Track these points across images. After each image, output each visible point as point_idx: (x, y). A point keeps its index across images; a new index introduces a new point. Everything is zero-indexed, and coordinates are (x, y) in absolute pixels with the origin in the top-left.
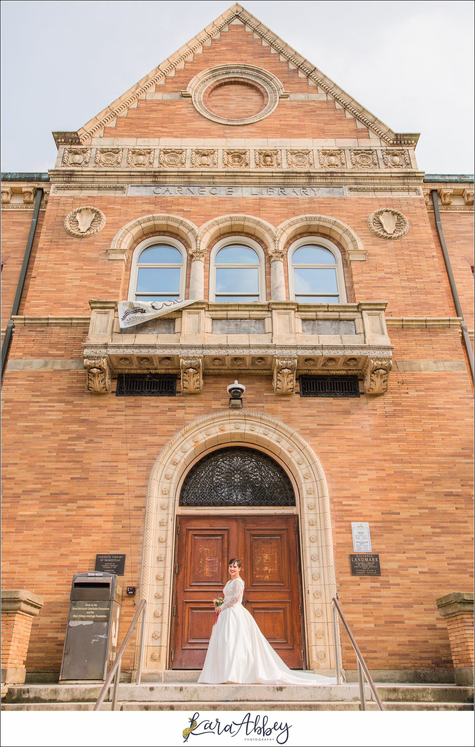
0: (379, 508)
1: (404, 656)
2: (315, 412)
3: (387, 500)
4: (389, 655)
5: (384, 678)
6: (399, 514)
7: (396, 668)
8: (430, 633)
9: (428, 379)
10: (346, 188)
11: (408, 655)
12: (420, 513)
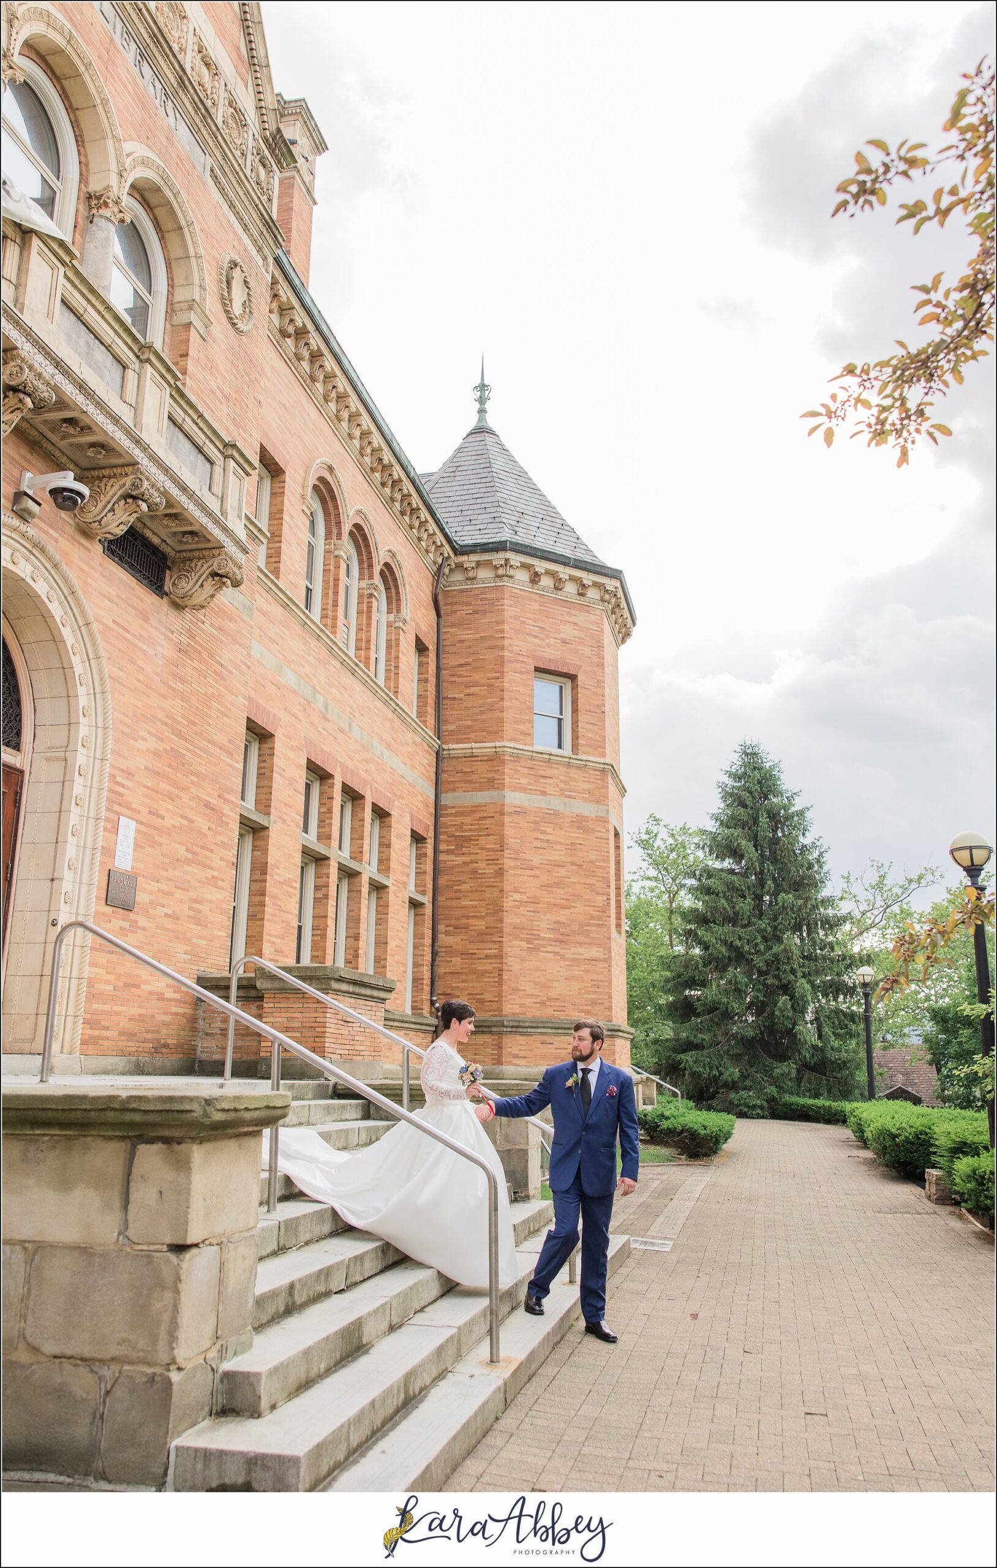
0: (148, 801)
1: (131, 1035)
2: (114, 593)
3: (157, 792)
4: (121, 1034)
5: (110, 1068)
6: (163, 818)
7: (122, 1054)
8: (158, 1004)
9: (225, 612)
10: (209, 161)
11: (134, 1035)
12: (181, 824)
